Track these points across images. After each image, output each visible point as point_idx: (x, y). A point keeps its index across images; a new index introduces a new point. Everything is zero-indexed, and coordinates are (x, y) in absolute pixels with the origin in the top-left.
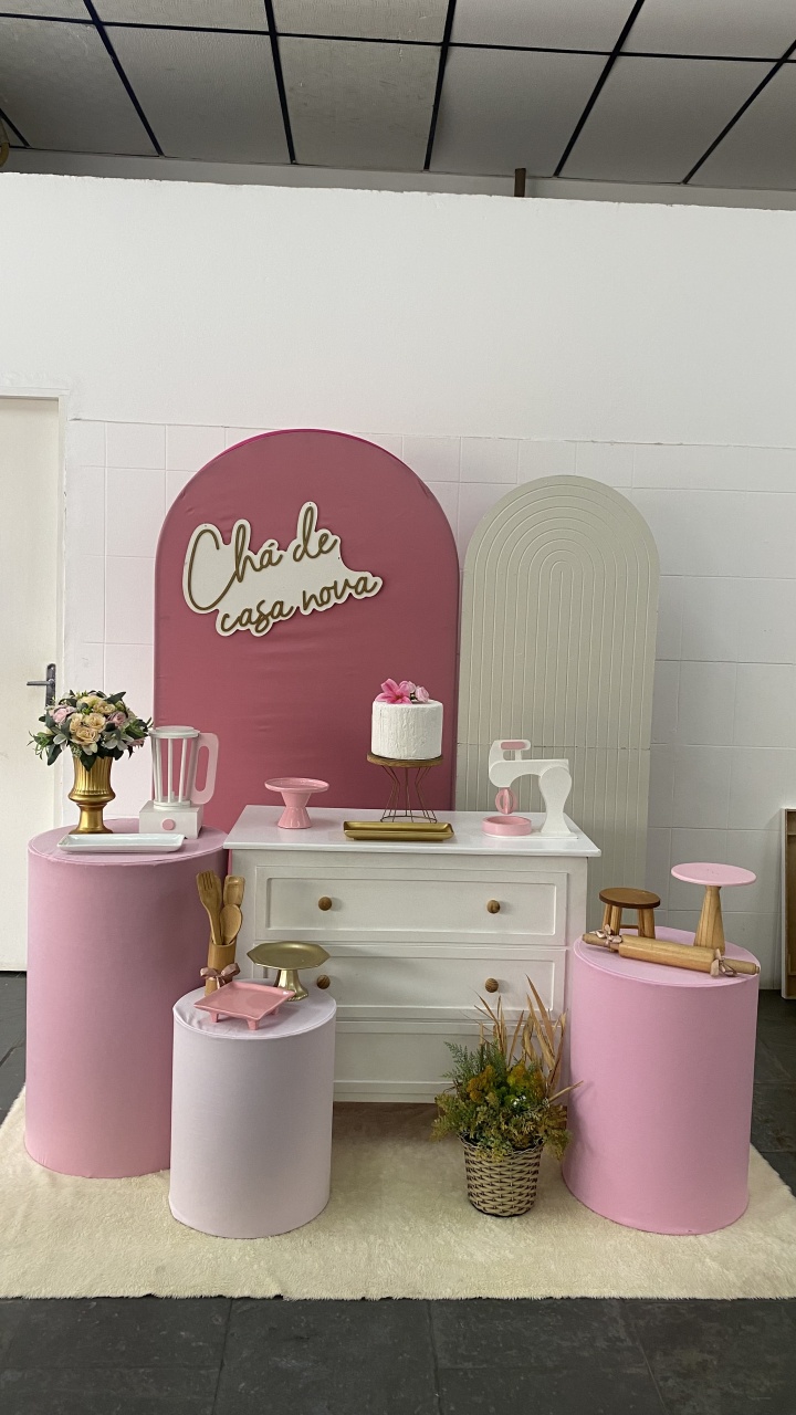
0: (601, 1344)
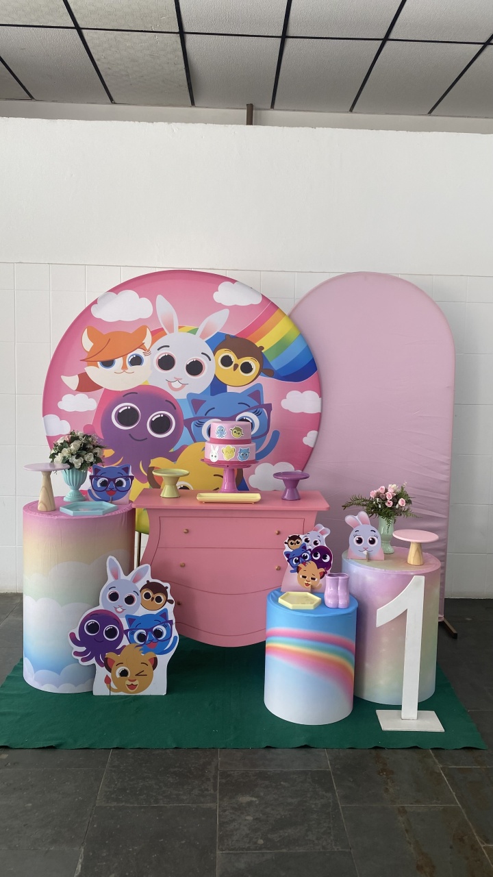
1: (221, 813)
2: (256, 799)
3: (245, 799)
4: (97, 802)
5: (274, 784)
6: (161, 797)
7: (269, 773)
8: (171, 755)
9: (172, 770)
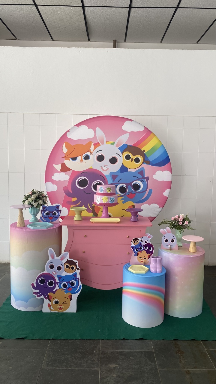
0: (89, 362)
1: (101, 373)
2: (118, 366)
3: (113, 366)
4: (42, 366)
5: (126, 358)
6: (73, 364)
7: (124, 352)
8: (78, 343)
9: (78, 350)
